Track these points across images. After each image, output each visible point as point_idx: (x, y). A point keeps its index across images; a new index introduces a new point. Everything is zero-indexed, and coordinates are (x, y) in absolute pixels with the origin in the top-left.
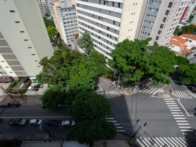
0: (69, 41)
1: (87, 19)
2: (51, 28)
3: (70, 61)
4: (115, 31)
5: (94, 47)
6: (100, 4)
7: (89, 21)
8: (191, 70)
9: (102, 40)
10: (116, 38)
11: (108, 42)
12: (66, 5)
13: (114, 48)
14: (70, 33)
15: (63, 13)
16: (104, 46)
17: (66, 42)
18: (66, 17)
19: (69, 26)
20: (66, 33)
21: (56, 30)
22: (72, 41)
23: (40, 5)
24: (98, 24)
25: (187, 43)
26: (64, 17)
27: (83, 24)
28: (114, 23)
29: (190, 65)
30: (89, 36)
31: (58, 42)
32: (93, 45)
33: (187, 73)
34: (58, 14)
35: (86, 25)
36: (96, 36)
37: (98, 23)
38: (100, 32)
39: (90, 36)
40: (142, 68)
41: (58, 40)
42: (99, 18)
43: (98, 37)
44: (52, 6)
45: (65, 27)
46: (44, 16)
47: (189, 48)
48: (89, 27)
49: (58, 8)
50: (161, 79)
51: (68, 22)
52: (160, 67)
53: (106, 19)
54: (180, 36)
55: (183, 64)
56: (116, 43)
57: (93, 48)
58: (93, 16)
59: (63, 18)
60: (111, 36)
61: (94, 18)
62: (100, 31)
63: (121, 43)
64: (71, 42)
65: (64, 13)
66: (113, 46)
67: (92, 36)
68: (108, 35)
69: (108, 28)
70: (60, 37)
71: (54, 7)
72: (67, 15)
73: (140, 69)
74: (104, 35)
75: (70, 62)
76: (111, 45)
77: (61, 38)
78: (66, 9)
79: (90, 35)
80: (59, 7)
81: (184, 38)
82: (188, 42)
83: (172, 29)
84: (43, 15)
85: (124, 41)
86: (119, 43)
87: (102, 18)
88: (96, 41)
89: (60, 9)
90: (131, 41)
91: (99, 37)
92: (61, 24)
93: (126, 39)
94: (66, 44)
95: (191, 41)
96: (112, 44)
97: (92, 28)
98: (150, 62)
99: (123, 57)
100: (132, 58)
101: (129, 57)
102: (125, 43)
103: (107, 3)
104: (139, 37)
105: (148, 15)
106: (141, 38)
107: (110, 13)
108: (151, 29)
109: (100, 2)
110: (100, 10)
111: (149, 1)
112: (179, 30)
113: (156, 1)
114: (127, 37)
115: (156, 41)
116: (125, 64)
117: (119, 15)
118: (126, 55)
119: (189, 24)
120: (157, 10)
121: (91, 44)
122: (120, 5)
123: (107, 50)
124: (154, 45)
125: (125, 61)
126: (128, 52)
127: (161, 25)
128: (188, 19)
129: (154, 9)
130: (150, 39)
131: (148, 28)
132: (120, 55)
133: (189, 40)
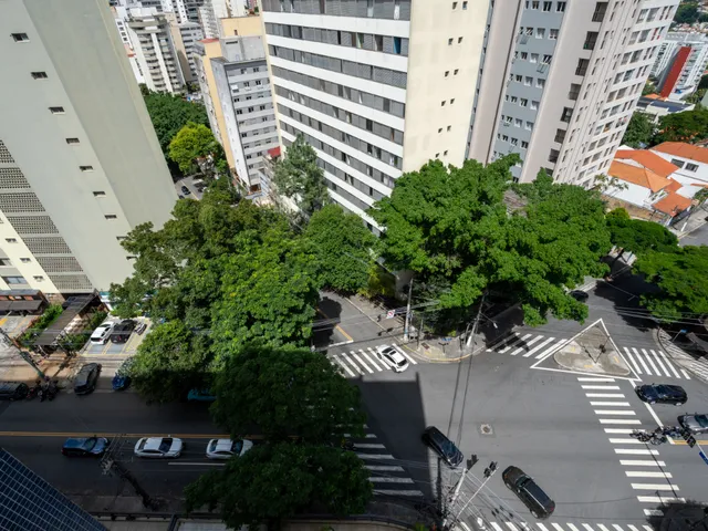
0: (252, 171)
1: (303, 96)
2: (194, 130)
3: (227, 235)
4: (393, 134)
5: (329, 190)
6: (340, 43)
7: (310, 102)
8: (681, 271)
9: (352, 165)
10: (396, 158)
11: (371, 171)
12: (243, 51)
13: (386, 191)
14: (258, 143)
15: (231, 80)
16: (361, 186)
17: (243, 175)
18: (244, 91)
19: (253, 121)
20: (244, 147)
21: (210, 136)
22: (262, 171)
23: (168, 56)
24: (336, 111)
25: (679, 176)
26: (235, 91)
27: (291, 113)
28: (387, 105)
29: (678, 253)
30: (309, 152)
31: (217, 177)
32: (326, 183)
33: (667, 284)
34: (218, 83)
35: (301, 118)
36: (333, 151)
37: (336, 109)
38: (345, 137)
39: (314, 153)
40: (481, 262)
41: (216, 170)
42: (342, 91)
43: (340, 156)
44: (199, 56)
45: (239, 124)
46: (179, 90)
47: (687, 191)
48: (310, 122)
49: (216, 65)
50: (548, 300)
51: (251, 110)
52: (543, 255)
53: (361, 92)
54: (651, 150)
55: (654, 248)
56: (396, 174)
57: (326, 195)
58: (322, 85)
59: (234, 94)
60: (379, 151)
61: (325, 91)
62: (343, 133)
63: (414, 174)
64: (260, 174)
65: (237, 78)
66: (388, 186)
67: (321, 154)
68: (370, 148)
69: (369, 125)
70: (224, 158)
71: (205, 62)
72: (247, 84)
73: (475, 264)
74: (357, 148)
75: (229, 241)
76: (382, 181)
77: (227, 164)
78: (242, 67)
79: (314, 149)
80: (221, 60)
81: (668, 158)
82: (682, 170)
83: (614, 124)
84: (177, 86)
85: (424, 169)
86: (404, 174)
87: (349, 89)
88: (334, 170)
89: (221, 66)
90: (450, 166)
91: (344, 157)
92: (226, 115)
93: (431, 161)
94: (244, 183)
95: (692, 167)
96: (385, 180)
97: (320, 126)
98: (507, 241)
99: (411, 223)
100: (442, 226)
101: (431, 220)
102: (429, 173)
103: (362, 42)
104: (492, 154)
105: (519, 78)
106: (498, 157)
107: (372, 72)
108: (531, 124)
109: (339, 38)
110: (342, 66)
111: (518, 31)
112: (652, 127)
113: (541, 31)
114: (437, 155)
115: (551, 166)
116: (420, 246)
117: (399, 79)
118: (423, 216)
119: (691, 108)
120: (548, 58)
121: (316, 180)
122: (399, 45)
123: (370, 201)
124: (534, 182)
125: (418, 235)
126: (432, 204)
127: (566, 110)
128: (691, 90)
129: (535, 55)
130: (514, 159)
131: (521, 121)
132: (405, 216)
133: (687, 161)
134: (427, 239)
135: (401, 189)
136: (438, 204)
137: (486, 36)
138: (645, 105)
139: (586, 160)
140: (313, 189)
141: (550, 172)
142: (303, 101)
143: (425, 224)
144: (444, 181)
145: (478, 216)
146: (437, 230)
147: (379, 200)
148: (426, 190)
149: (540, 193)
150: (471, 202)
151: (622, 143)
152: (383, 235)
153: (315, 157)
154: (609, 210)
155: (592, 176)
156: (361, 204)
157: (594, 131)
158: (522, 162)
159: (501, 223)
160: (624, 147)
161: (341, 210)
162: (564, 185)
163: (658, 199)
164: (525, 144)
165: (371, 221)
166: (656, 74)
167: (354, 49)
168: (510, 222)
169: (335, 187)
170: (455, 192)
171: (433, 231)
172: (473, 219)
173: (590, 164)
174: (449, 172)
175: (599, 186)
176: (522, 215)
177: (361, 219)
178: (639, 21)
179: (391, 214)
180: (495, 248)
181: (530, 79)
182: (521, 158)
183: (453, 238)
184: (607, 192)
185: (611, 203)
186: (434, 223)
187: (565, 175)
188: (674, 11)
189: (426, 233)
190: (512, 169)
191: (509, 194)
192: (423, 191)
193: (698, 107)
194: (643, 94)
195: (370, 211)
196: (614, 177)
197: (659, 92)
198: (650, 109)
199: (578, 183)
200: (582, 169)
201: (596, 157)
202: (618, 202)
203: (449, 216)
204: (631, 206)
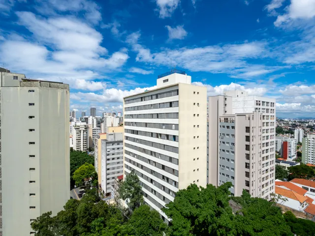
0: (108, 186)
2: (87, 166)
4: (174, 172)
5: (144, 197)
7: (139, 157)
9: (155, 185)
10: (175, 182)
11: (164, 188)
12: (115, 138)
13: (172, 198)
14: (113, 173)
15: (108, 147)
16: (159, 196)
17: (104, 188)
18: (112, 152)
19: (113, 163)
20: (107, 174)
21: (93, 169)
22: (114, 186)
24: (149, 161)
25: (309, 195)
26: (108, 151)
27: (130, 161)
28: (171, 159)
30: (136, 178)
31: (91, 188)
32: (142, 193)
34: (102, 148)
35: (134, 163)
36: (147, 178)
38: (152, 172)
39: (138, 179)
41: (92, 185)
42: (152, 153)
43: (150, 181)
44: (97, 139)
45: (107, 164)
46: (85, 150)
48: (138, 165)
49: (103, 142)
51: (113, 159)
53: (160, 154)
54: (290, 182)
56: (176, 190)
57: (142, 199)
58: (144, 151)
59: (108, 153)
60: (168, 179)
61: (145, 153)
62: (152, 170)
63: (184, 190)
64: (112, 188)
65: (111, 147)
66: (172, 196)
67: (141, 179)
68: (164, 177)
69: (163, 167)
70: (97, 179)
72: (114, 149)
74: (158, 177)
76: (169, 193)
77: (97, 182)
79: (139, 177)
80: (105, 140)
81: (300, 186)
82: (309, 192)
83: (269, 170)
85: (189, 188)
86: (180, 190)
87: (155, 153)
88: (147, 187)
89: (105, 142)
90: (200, 187)
91: (152, 181)
92: (102, 161)
93: (191, 184)
94: (104, 192)
95: (313, 190)
96: (171, 193)
97: (142, 167)
98: (237, 230)
99: (185, 216)
100: (201, 219)
101: (195, 215)
102: (191, 190)
103: (161, 136)
104: (219, 182)
105: (223, 151)
106: (222, 183)
107: (164, 147)
108: (233, 169)
109: (152, 135)
110: (152, 144)
111: (219, 135)
112: (286, 172)
113: (228, 135)
114: (194, 182)
115: (247, 188)
116: (190, 231)
117: (175, 150)
118: (190, 213)
119: (299, 164)
120: (233, 144)
121: (138, 192)
122: (175, 138)
123: (163, 204)
124: (242, 196)
125: (189, 224)
126: (195, 207)
127: (246, 163)
128: (295, 157)
129: (228, 143)
130: (229, 185)
131: (229, 168)
132: (181, 213)
133: (310, 188)
134: (193, 227)
135: (178, 198)
136: (197, 207)
137: (208, 136)
138: (279, 162)
139: (263, 186)
140: (136, 197)
141: (248, 191)
142: (135, 156)
143: (192, 218)
144: (198, 194)
145: (219, 214)
146: (199, 221)
147: (168, 203)
148: (191, 199)
149: (246, 202)
150: (214, 206)
151: (276, 178)
152: (170, 224)
153: (139, 181)
154: (284, 212)
155: (268, 194)
156: (159, 205)
157: (262, 173)
158: (233, 186)
159: (231, 219)
160: (277, 180)
161: (149, 208)
162: (257, 198)
163: (305, 207)
164: (233, 178)
165: (164, 215)
166: (278, 150)
167: (157, 139)
168: (236, 219)
169: (146, 196)
170: (205, 201)
171: (196, 223)
172: (216, 216)
173: (265, 188)
174: (200, 190)
175: (273, 199)
176: (241, 214)
177: (159, 213)
178: (263, 133)
179: (174, 211)
180: (232, 234)
181: (228, 151)
182: (233, 184)
183: (207, 227)
184: (279, 202)
185: (283, 208)
186: (197, 217)
187: (255, 193)
188: (275, 130)
189: (193, 224)
190: (229, 189)
191: (231, 202)
192: (189, 199)
193: (301, 164)
194: (276, 158)
195: (163, 209)
196: (279, 195)
197: (282, 157)
198: (282, 164)
199: (262, 197)
200: (263, 190)
201: (267, 184)
202: (286, 208)
203: (204, 213)
204: (294, 210)
